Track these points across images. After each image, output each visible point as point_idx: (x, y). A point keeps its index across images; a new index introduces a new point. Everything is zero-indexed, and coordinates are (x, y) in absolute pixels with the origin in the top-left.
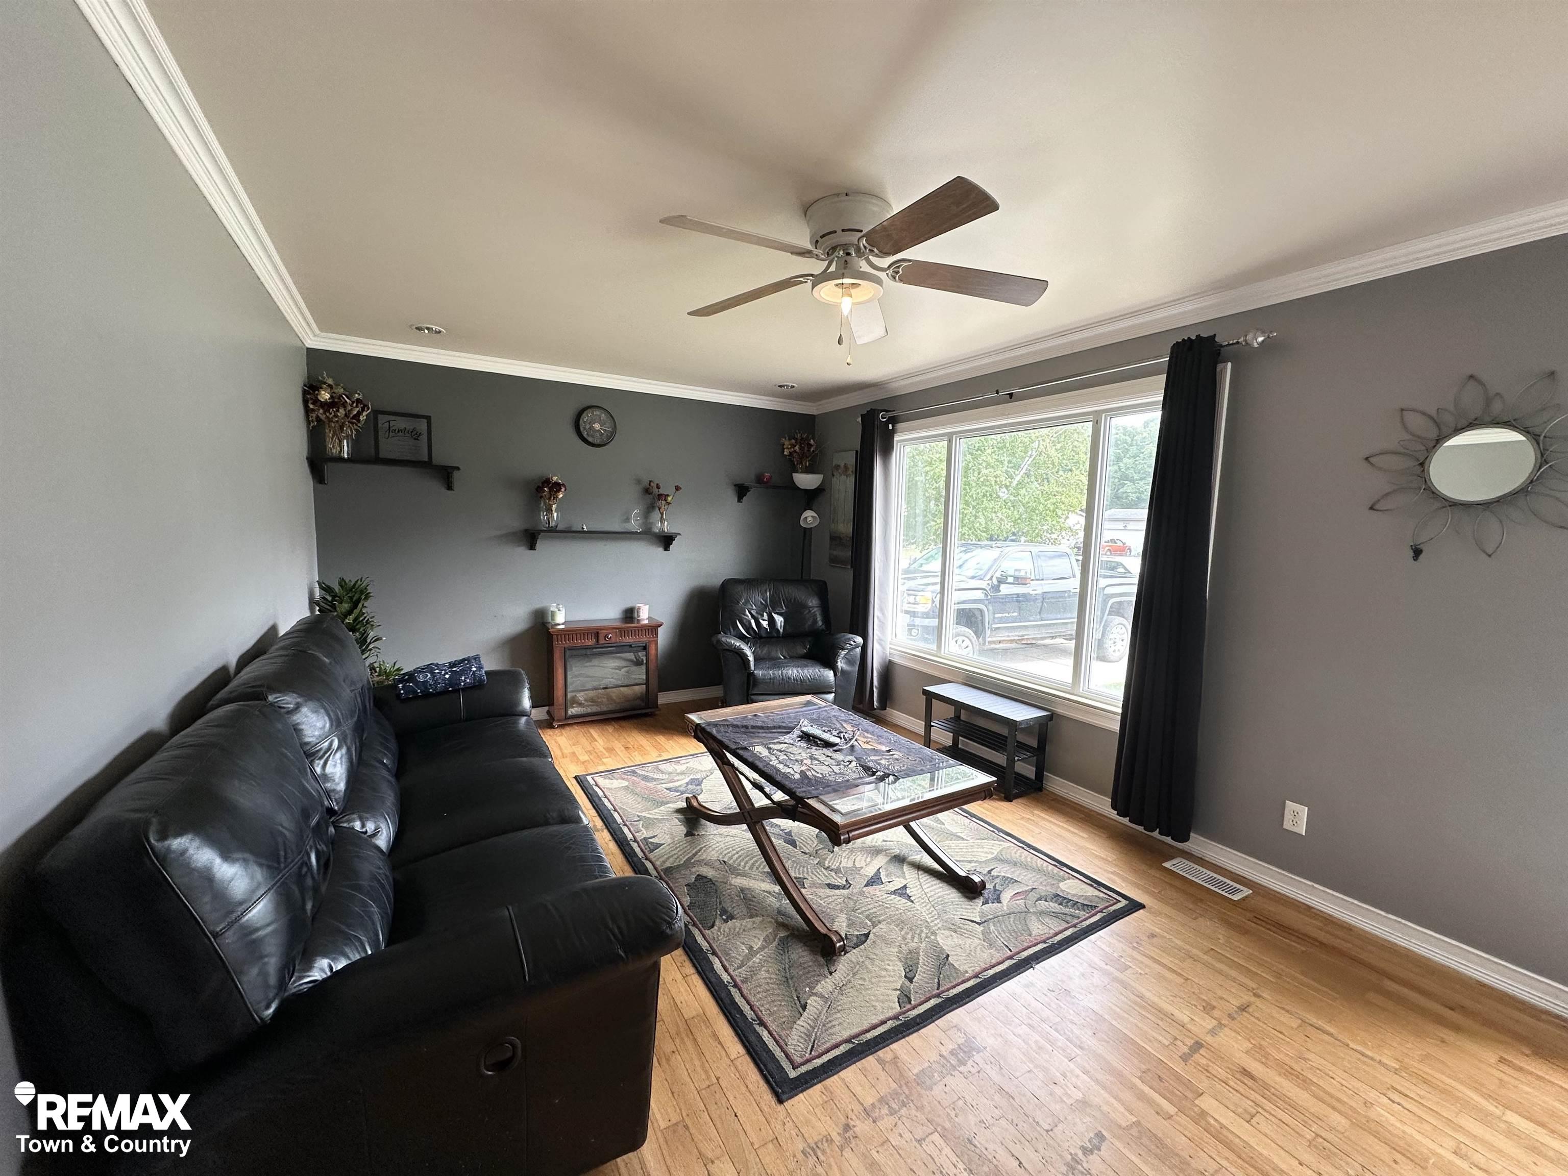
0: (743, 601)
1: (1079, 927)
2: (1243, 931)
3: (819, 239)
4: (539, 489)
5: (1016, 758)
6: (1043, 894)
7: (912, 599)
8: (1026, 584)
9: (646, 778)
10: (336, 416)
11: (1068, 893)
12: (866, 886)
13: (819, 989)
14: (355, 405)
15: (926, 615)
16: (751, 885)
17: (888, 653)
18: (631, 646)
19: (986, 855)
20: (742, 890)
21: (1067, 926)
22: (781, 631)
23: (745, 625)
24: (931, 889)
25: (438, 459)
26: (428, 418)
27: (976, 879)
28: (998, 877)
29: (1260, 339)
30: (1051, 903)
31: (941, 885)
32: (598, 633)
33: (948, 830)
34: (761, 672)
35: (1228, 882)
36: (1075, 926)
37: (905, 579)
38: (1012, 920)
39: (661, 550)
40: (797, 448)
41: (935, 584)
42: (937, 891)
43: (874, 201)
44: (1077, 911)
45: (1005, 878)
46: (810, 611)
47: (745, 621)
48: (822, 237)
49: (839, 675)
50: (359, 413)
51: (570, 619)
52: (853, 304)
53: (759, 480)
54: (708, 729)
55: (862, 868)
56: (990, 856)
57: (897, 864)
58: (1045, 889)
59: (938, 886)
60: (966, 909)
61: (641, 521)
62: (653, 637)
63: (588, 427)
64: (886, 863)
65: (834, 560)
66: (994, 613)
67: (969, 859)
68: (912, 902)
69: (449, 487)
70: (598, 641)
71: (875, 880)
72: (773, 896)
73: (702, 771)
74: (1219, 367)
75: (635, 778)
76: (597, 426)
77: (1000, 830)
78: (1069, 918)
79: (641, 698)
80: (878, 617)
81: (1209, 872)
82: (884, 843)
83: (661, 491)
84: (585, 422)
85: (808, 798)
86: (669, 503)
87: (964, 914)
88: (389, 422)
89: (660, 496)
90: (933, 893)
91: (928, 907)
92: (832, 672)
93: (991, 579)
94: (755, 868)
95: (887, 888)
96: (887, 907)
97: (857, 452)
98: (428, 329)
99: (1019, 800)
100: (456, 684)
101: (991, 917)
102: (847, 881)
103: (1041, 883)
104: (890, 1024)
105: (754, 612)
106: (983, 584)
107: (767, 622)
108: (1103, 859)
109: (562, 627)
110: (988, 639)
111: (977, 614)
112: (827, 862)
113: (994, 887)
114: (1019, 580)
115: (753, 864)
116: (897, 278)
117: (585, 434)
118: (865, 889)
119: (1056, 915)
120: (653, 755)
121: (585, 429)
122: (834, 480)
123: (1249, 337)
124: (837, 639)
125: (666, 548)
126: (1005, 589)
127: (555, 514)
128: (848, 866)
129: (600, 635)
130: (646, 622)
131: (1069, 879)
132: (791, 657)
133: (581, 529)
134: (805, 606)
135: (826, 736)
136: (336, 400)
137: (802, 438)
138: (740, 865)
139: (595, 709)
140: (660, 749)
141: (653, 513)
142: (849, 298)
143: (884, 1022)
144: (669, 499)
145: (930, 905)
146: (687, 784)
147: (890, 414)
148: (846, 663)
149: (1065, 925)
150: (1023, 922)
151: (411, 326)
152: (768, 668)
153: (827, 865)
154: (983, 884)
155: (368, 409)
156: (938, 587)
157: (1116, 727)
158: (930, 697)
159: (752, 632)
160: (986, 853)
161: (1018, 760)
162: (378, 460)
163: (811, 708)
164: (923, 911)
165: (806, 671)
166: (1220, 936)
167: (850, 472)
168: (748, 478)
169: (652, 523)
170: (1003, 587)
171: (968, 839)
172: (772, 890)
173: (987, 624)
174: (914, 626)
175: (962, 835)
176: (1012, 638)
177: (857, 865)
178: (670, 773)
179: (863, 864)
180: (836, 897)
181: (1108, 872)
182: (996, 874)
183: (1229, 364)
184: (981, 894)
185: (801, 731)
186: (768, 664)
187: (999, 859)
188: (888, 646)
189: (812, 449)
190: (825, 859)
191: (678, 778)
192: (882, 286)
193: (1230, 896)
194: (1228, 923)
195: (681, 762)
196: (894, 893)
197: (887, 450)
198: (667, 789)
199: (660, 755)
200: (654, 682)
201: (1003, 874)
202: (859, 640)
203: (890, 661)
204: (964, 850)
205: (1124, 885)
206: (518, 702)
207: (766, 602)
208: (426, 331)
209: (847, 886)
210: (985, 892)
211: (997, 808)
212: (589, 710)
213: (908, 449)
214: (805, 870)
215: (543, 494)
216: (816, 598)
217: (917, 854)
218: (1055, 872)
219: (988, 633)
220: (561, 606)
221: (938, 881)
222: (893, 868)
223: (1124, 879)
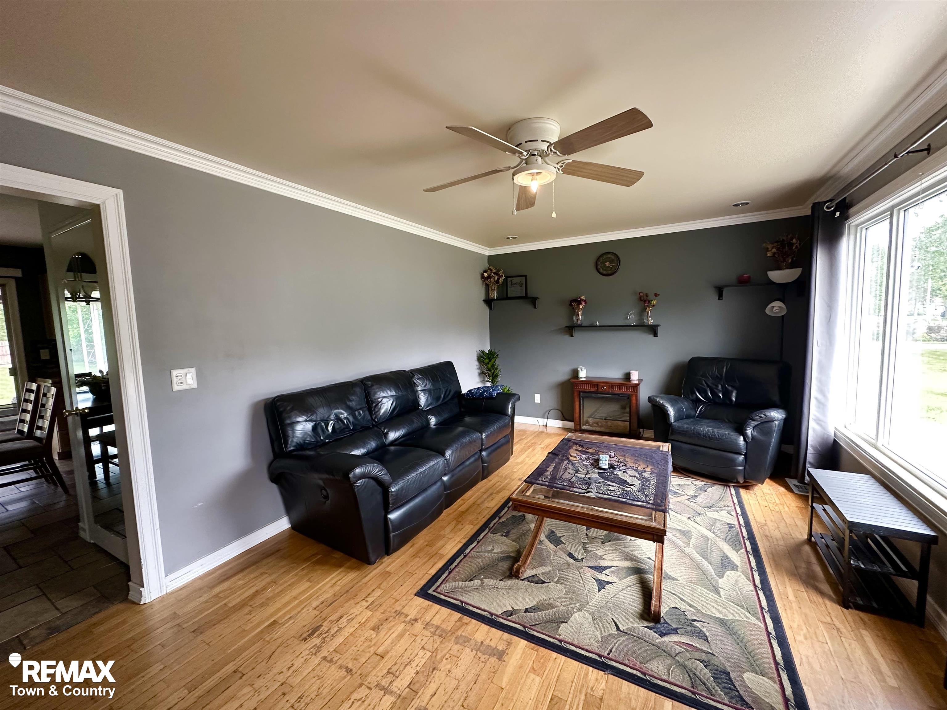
4: (572, 304)
6: (714, 662)
10: (491, 282)
11: (742, 682)
12: (588, 566)
13: (486, 581)
18: (619, 395)
19: (717, 613)
22: (734, 400)
23: (701, 392)
24: (626, 595)
25: (530, 294)
26: (526, 276)
30: (706, 670)
31: (637, 599)
32: (599, 385)
36: (694, 693)
38: (647, 648)
40: (776, 249)
42: (627, 599)
44: (721, 693)
45: (699, 632)
49: (749, 441)
50: (498, 279)
51: (590, 375)
53: (738, 279)
57: (631, 572)
58: (723, 662)
59: (634, 597)
60: (627, 619)
61: (637, 318)
62: (635, 392)
63: (602, 265)
64: (625, 567)
68: (599, 590)
69: (535, 307)
71: (600, 568)
76: (608, 264)
79: (626, 429)
86: (653, 305)
87: (620, 619)
88: (511, 280)
90: (622, 598)
91: (603, 600)
92: (741, 437)
95: (597, 576)
96: (580, 582)
101: (636, 635)
102: (583, 558)
103: (730, 657)
104: (485, 614)
107: (721, 392)
112: (590, 545)
113: (678, 628)
117: (601, 269)
118: (584, 567)
119: (693, 677)
125: (655, 335)
127: (580, 317)
128: (599, 554)
130: (635, 382)
131: (771, 679)
133: (595, 325)
136: (490, 276)
143: (484, 611)
144: (654, 302)
145: (607, 600)
147: (835, 202)
150: (655, 655)
153: (587, 546)
155: (503, 277)
159: (707, 398)
162: (508, 298)
164: (595, 598)
168: (728, 279)
171: (724, 596)
177: (604, 557)
179: (609, 558)
180: (562, 560)
182: (697, 625)
187: (722, 622)
190: (593, 544)
196: (598, 580)
197: (833, 238)
204: (702, 599)
208: (511, 239)
209: (579, 560)
210: (661, 625)
215: (575, 306)
220: (584, 368)
222: (624, 572)
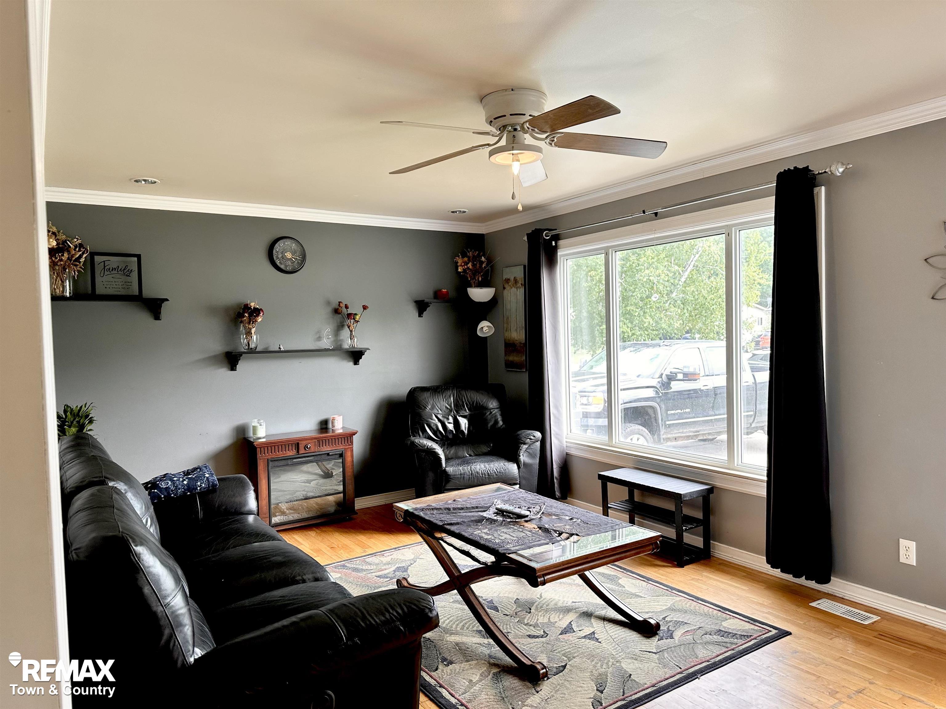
0: (430, 407)
1: (737, 650)
2: (868, 644)
3: (493, 120)
4: (240, 315)
5: (684, 528)
6: (708, 631)
7: (584, 401)
8: (696, 380)
9: (356, 570)
10: (61, 260)
11: (729, 628)
12: (561, 634)
13: (529, 702)
14: (77, 249)
15: (598, 415)
16: (464, 640)
17: (565, 446)
18: (328, 454)
19: (662, 607)
20: (457, 644)
21: (727, 650)
22: (466, 432)
23: (433, 429)
24: (615, 633)
25: (147, 293)
26: (139, 257)
27: (653, 622)
28: (671, 621)
29: (841, 170)
30: (714, 636)
31: (623, 630)
32: (298, 444)
33: (628, 591)
34: (451, 469)
35: (862, 612)
36: (733, 650)
37: (576, 381)
38: (682, 650)
39: (351, 364)
40: (470, 265)
41: (602, 385)
42: (620, 634)
43: (534, 94)
44: (736, 640)
45: (677, 622)
46: (491, 413)
47: (432, 425)
48: (495, 119)
49: (522, 466)
50: (80, 257)
51: (271, 432)
52: (521, 164)
53: (437, 295)
54: (416, 513)
55: (556, 622)
56: (664, 608)
57: (585, 618)
58: (710, 626)
59: (621, 631)
60: (644, 644)
61: (332, 339)
62: (350, 445)
63: (280, 256)
64: (577, 618)
65: (510, 365)
66: (667, 410)
67: (647, 611)
68: (600, 642)
69: (156, 318)
70: (298, 452)
71: (568, 630)
72: (484, 646)
73: (405, 560)
74: (816, 190)
75: (347, 571)
76: (289, 255)
77: (672, 588)
78: (728, 645)
79: (339, 504)
80: (553, 414)
81: (847, 607)
82: (573, 604)
83: (350, 311)
84: (277, 252)
85: (509, 554)
86: (358, 321)
87: (643, 648)
88: (104, 261)
89: (349, 315)
90: (616, 636)
91: (613, 645)
92: (515, 465)
93: (661, 376)
94: (465, 628)
95: (578, 635)
96: (579, 648)
97: (525, 266)
98: (145, 180)
99: (690, 566)
100: (194, 489)
101: (665, 648)
102: (544, 632)
103: (707, 623)
105: (440, 417)
106: (654, 383)
107: (452, 425)
108: (760, 604)
109: (264, 440)
110: (662, 437)
111: (650, 411)
112: (526, 620)
113: (668, 628)
114: (689, 377)
115: (463, 626)
116: (553, 144)
117: (278, 263)
118: (560, 636)
119: (718, 644)
120: (359, 551)
121: (278, 258)
122: (506, 292)
123: (833, 168)
124: (518, 435)
125: (356, 362)
126: (676, 386)
127: (255, 337)
128: (545, 621)
129: (300, 445)
130: (341, 431)
131: (730, 619)
132: (476, 455)
133: (278, 349)
134: (486, 408)
135: (517, 510)
136: (61, 246)
137: (474, 256)
138: (452, 627)
139: (296, 516)
140: (364, 546)
141: (341, 332)
142: (518, 162)
144: (357, 318)
145: (614, 644)
146: (394, 571)
147: (554, 232)
148: (528, 456)
149: (725, 650)
150: (691, 650)
151: (130, 180)
152: (458, 464)
153: (526, 622)
154: (658, 626)
155: (87, 253)
156: (605, 388)
157: (763, 493)
158: (605, 480)
159: (439, 435)
160: (661, 605)
161: (686, 529)
162: (93, 296)
163: (500, 492)
164: (608, 647)
165: (492, 466)
166: (848, 649)
167: (519, 285)
168: (426, 294)
169: (342, 341)
170: (673, 383)
171: (646, 596)
172: (482, 642)
173: (660, 421)
174: (587, 426)
175: (640, 594)
176: (688, 434)
177: (552, 620)
178: (377, 564)
179: (557, 619)
180: (536, 643)
181: (764, 612)
182: (669, 619)
183: (823, 188)
184: (657, 634)
185: (497, 509)
186: (458, 461)
187: (672, 609)
188: (565, 440)
189: (484, 266)
190: (525, 618)
191: (385, 567)
192: (542, 153)
193: (862, 622)
194: (858, 641)
195: (385, 555)
196: (585, 637)
197: (552, 262)
198: (376, 576)
199: (365, 551)
200: (351, 488)
201: (675, 619)
202: (538, 435)
203: (567, 454)
204: (642, 605)
205: (775, 620)
206: (245, 503)
207: (451, 406)
208: (143, 182)
209: (546, 634)
210: (660, 633)
211: (670, 573)
212: (291, 518)
213: (570, 263)
214: (508, 626)
215: (243, 319)
216: (495, 401)
217: (603, 610)
218: (719, 615)
219: (663, 431)
220: (262, 421)
221: (621, 628)
222: (582, 621)
223: (777, 617)
